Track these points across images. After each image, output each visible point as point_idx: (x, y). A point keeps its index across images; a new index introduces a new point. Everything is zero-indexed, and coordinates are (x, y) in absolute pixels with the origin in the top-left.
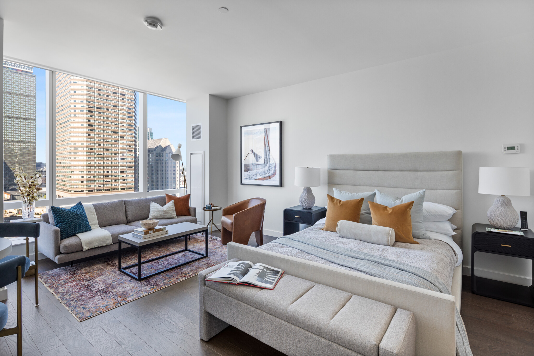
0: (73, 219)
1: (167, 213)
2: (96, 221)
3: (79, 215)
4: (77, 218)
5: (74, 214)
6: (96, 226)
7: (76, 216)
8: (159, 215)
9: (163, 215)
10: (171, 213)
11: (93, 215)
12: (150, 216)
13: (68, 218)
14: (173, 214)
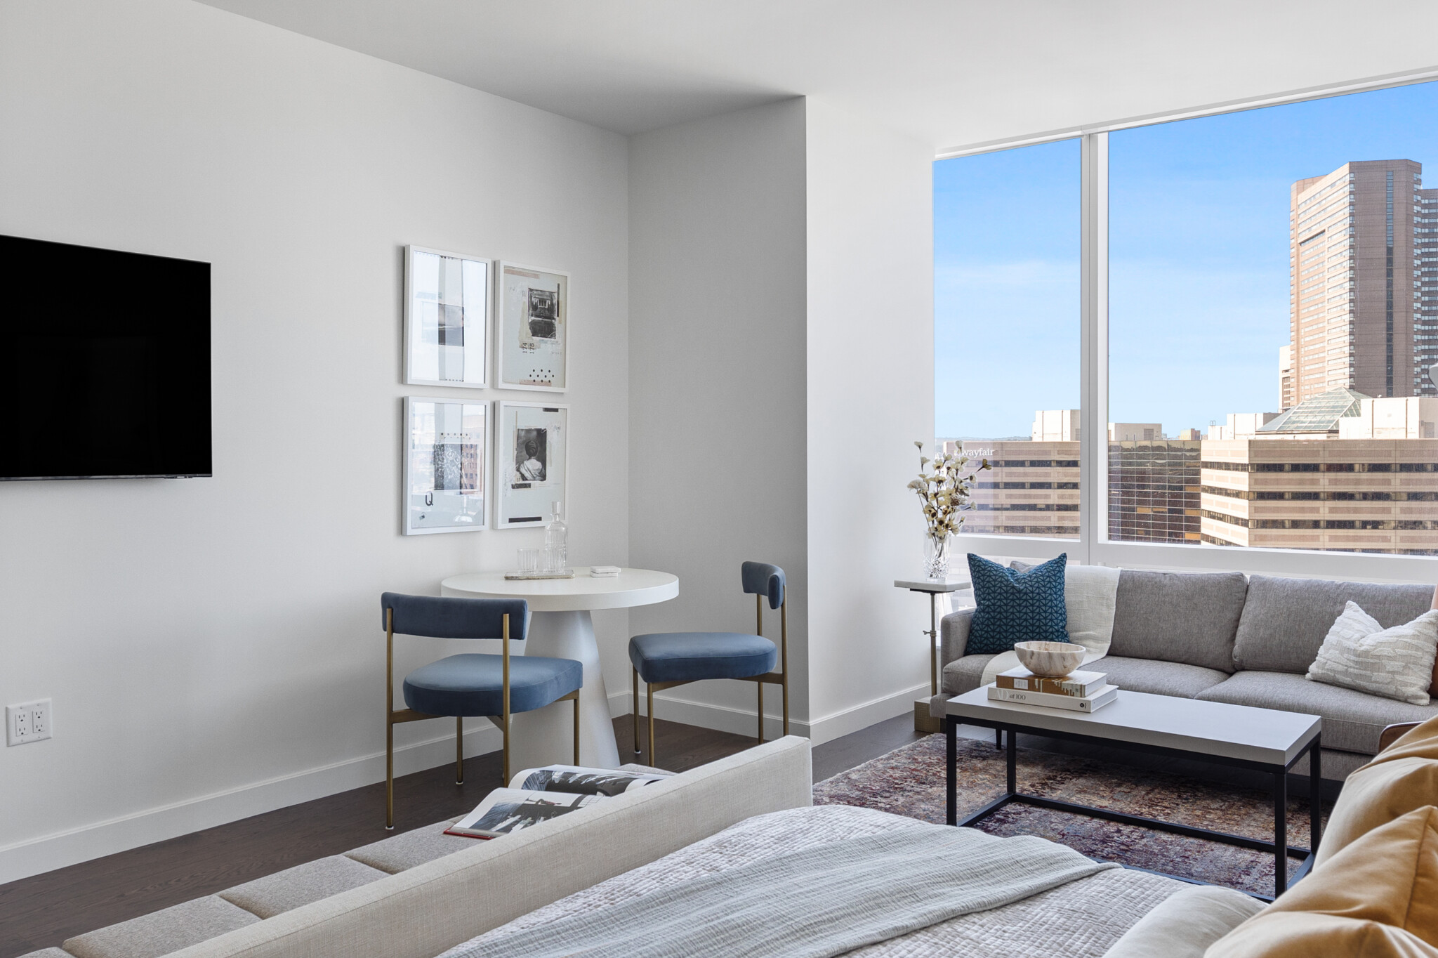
0: (1000, 600)
3: (1019, 591)
4: (1013, 600)
7: (1012, 594)
8: (1340, 668)
9: (1356, 671)
10: (1393, 673)
14: (1398, 677)
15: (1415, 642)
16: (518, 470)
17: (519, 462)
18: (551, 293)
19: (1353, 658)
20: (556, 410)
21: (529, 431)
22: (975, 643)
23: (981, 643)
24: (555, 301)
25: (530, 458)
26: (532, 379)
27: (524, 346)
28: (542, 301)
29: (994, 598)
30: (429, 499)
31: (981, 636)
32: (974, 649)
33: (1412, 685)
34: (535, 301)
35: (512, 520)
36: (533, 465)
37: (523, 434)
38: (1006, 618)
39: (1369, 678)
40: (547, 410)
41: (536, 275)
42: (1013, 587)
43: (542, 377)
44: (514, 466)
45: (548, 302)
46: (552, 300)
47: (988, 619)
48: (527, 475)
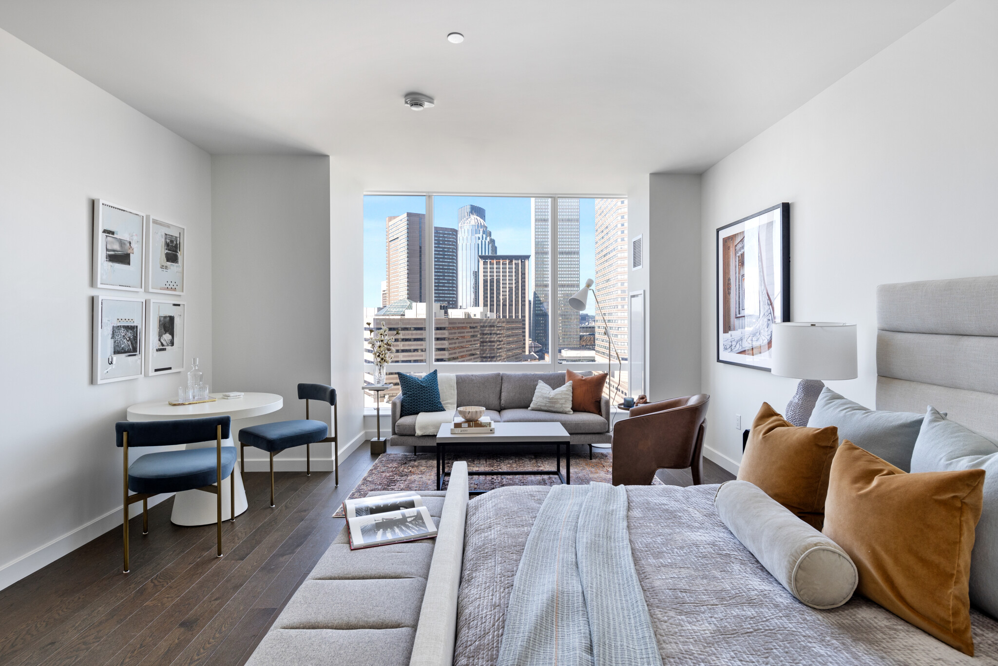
0: (416, 391)
1: (555, 403)
2: (454, 399)
3: (424, 387)
4: (421, 391)
5: (418, 385)
6: (452, 406)
7: (421, 388)
8: (543, 404)
9: (549, 405)
10: (562, 404)
11: (452, 391)
12: (532, 405)
13: (410, 389)
14: (564, 405)
15: (567, 392)
16: (160, 340)
17: (160, 336)
18: (176, 237)
19: (548, 400)
20: (179, 305)
21: (165, 317)
22: (405, 411)
23: (409, 410)
24: (178, 242)
25: (166, 333)
26: (166, 287)
27: (162, 267)
28: (172, 241)
29: (413, 391)
30: (110, 360)
31: (408, 408)
32: (405, 414)
33: (568, 407)
34: (168, 241)
35: (156, 370)
36: (167, 337)
37: (162, 319)
38: (419, 399)
39: (554, 407)
40: (175, 305)
41: (168, 226)
42: (421, 385)
43: (171, 286)
44: (157, 338)
45: (175, 242)
46: (176, 241)
47: (411, 400)
48: (164, 343)
